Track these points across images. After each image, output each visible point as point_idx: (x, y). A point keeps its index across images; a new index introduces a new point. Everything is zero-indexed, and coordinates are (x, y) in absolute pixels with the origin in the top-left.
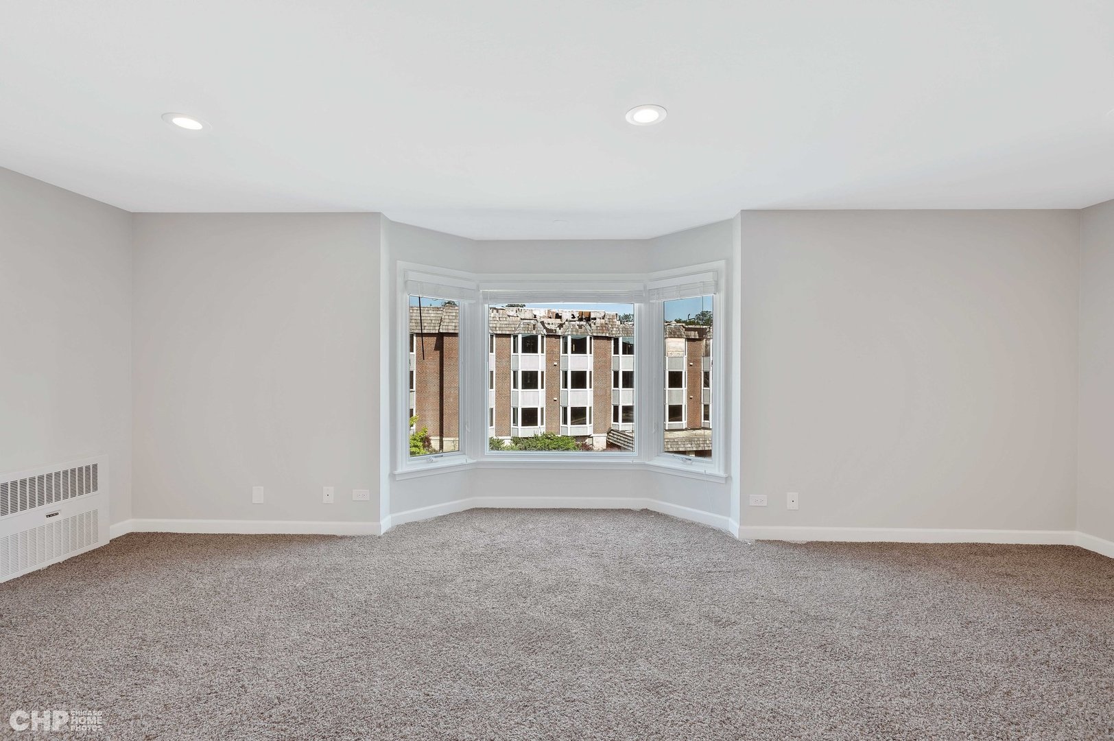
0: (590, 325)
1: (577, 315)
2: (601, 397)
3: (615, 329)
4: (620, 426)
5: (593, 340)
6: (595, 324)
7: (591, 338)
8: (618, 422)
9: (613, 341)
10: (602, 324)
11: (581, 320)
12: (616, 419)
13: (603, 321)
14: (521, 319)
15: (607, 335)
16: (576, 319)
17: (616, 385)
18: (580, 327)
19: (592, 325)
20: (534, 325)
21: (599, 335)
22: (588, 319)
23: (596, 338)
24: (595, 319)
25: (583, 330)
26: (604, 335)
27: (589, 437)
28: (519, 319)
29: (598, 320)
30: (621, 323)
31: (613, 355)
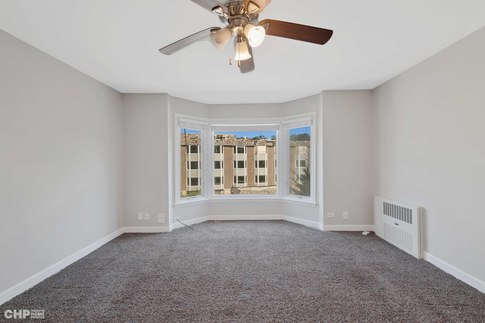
0: (222, 141)
1: (216, 136)
2: (228, 172)
3: (234, 142)
4: (237, 185)
5: (223, 147)
6: (224, 140)
7: (222, 147)
8: (236, 183)
9: (233, 148)
10: (227, 140)
11: (218, 138)
12: (235, 182)
13: (228, 139)
14: (191, 138)
15: (230, 145)
16: (216, 138)
17: (235, 167)
18: (217, 141)
19: (223, 140)
20: (196, 141)
21: (226, 145)
22: (221, 138)
23: (225, 146)
24: (224, 138)
25: (218, 143)
26: (228, 145)
27: (222, 190)
28: (189, 138)
29: (226, 138)
30: (237, 140)
31: (233, 154)
